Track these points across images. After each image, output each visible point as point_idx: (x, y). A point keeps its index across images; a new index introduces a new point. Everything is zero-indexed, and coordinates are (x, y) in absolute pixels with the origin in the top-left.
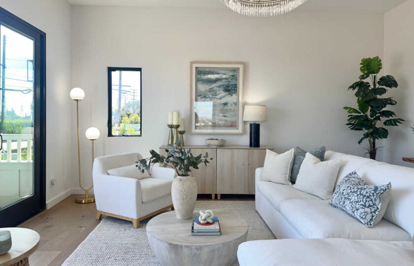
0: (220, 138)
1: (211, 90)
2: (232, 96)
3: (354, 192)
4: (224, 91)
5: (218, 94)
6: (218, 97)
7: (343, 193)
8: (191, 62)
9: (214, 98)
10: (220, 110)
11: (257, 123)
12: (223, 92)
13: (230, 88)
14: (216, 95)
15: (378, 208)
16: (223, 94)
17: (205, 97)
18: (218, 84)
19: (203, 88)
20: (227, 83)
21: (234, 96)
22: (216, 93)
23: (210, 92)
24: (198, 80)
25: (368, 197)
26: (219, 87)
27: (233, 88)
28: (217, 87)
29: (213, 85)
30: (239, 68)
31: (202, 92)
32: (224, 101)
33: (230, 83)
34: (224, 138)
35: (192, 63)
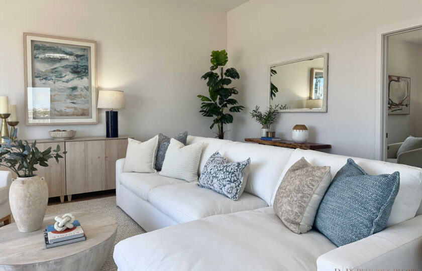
0: (68, 129)
1: (54, 71)
2: (82, 79)
3: (221, 170)
4: (72, 73)
5: (63, 75)
6: (64, 79)
7: (210, 172)
8: (24, 33)
9: (58, 81)
10: (67, 95)
11: (114, 111)
12: (70, 74)
13: (79, 70)
14: (61, 77)
15: (241, 182)
16: (70, 76)
17: (46, 79)
18: (64, 63)
19: (42, 67)
20: (75, 63)
21: (85, 79)
22: (61, 74)
23: (52, 73)
24: (34, 57)
25: (233, 173)
26: (66, 67)
27: (84, 70)
28: (62, 67)
29: (57, 65)
30: (90, 47)
31: (42, 72)
32: (71, 85)
33: (80, 64)
34: (74, 128)
35: (25, 35)
